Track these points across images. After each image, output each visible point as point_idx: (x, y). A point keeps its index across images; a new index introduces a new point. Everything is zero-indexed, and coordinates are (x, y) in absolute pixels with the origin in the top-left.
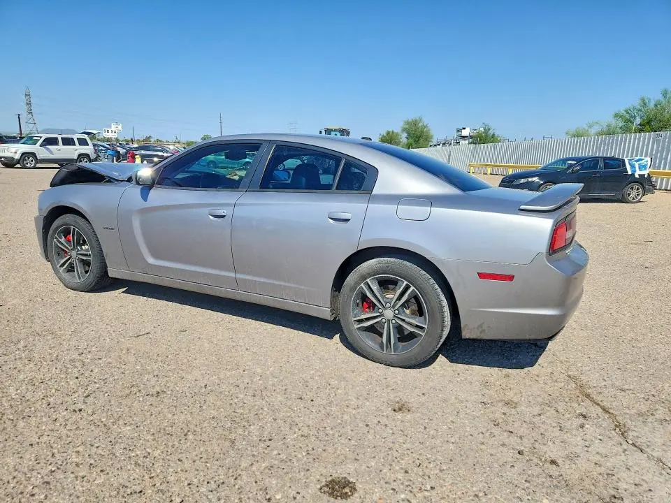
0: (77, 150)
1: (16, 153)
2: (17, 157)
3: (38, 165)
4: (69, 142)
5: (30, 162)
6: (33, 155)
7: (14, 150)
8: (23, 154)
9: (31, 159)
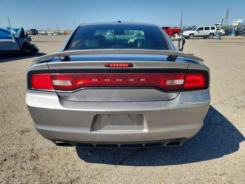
0: (209, 32)
1: (188, 34)
2: (188, 35)
3: (194, 38)
4: (207, 29)
5: (191, 37)
6: (193, 34)
7: (187, 33)
8: (190, 34)
9: (192, 35)
